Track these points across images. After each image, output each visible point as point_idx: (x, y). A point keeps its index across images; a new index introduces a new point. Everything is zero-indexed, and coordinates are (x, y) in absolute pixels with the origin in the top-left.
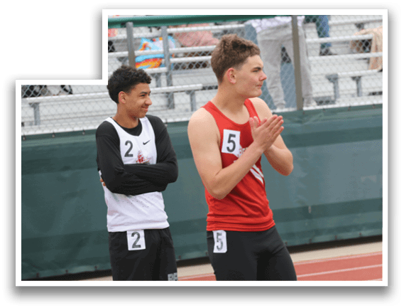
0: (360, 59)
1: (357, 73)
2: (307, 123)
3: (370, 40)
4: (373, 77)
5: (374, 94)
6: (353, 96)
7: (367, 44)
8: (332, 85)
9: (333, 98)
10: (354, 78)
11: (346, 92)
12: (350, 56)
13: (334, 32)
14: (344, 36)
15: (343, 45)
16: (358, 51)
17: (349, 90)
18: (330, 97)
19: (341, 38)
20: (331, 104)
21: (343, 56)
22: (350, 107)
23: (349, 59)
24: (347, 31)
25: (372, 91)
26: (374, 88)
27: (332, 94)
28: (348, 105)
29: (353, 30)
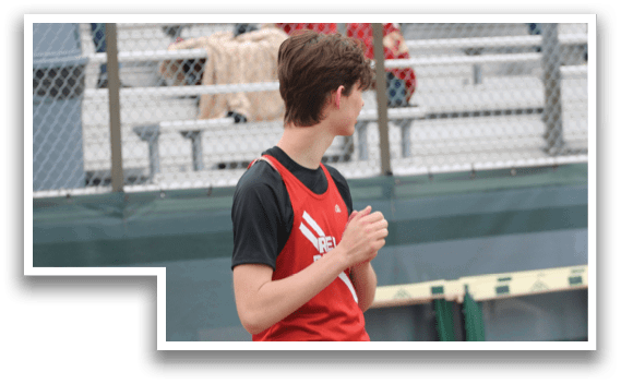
0: (182, 97)
1: (191, 125)
2: (131, 219)
3: (203, 61)
4: (220, 133)
5: (222, 166)
6: (183, 169)
7: (198, 68)
8: (145, 146)
9: (146, 173)
10: (184, 134)
11: (169, 162)
12: (152, 90)
13: (124, 41)
14: (143, 50)
15: (139, 69)
16: (179, 81)
17: (174, 158)
18: (140, 169)
19: (138, 55)
20: (139, 184)
21: (139, 90)
22: (211, 189)
23: (151, 97)
24: (137, 40)
25: (218, 160)
26: (221, 155)
27: (145, 163)
28: (207, 185)
29: (160, 40)
